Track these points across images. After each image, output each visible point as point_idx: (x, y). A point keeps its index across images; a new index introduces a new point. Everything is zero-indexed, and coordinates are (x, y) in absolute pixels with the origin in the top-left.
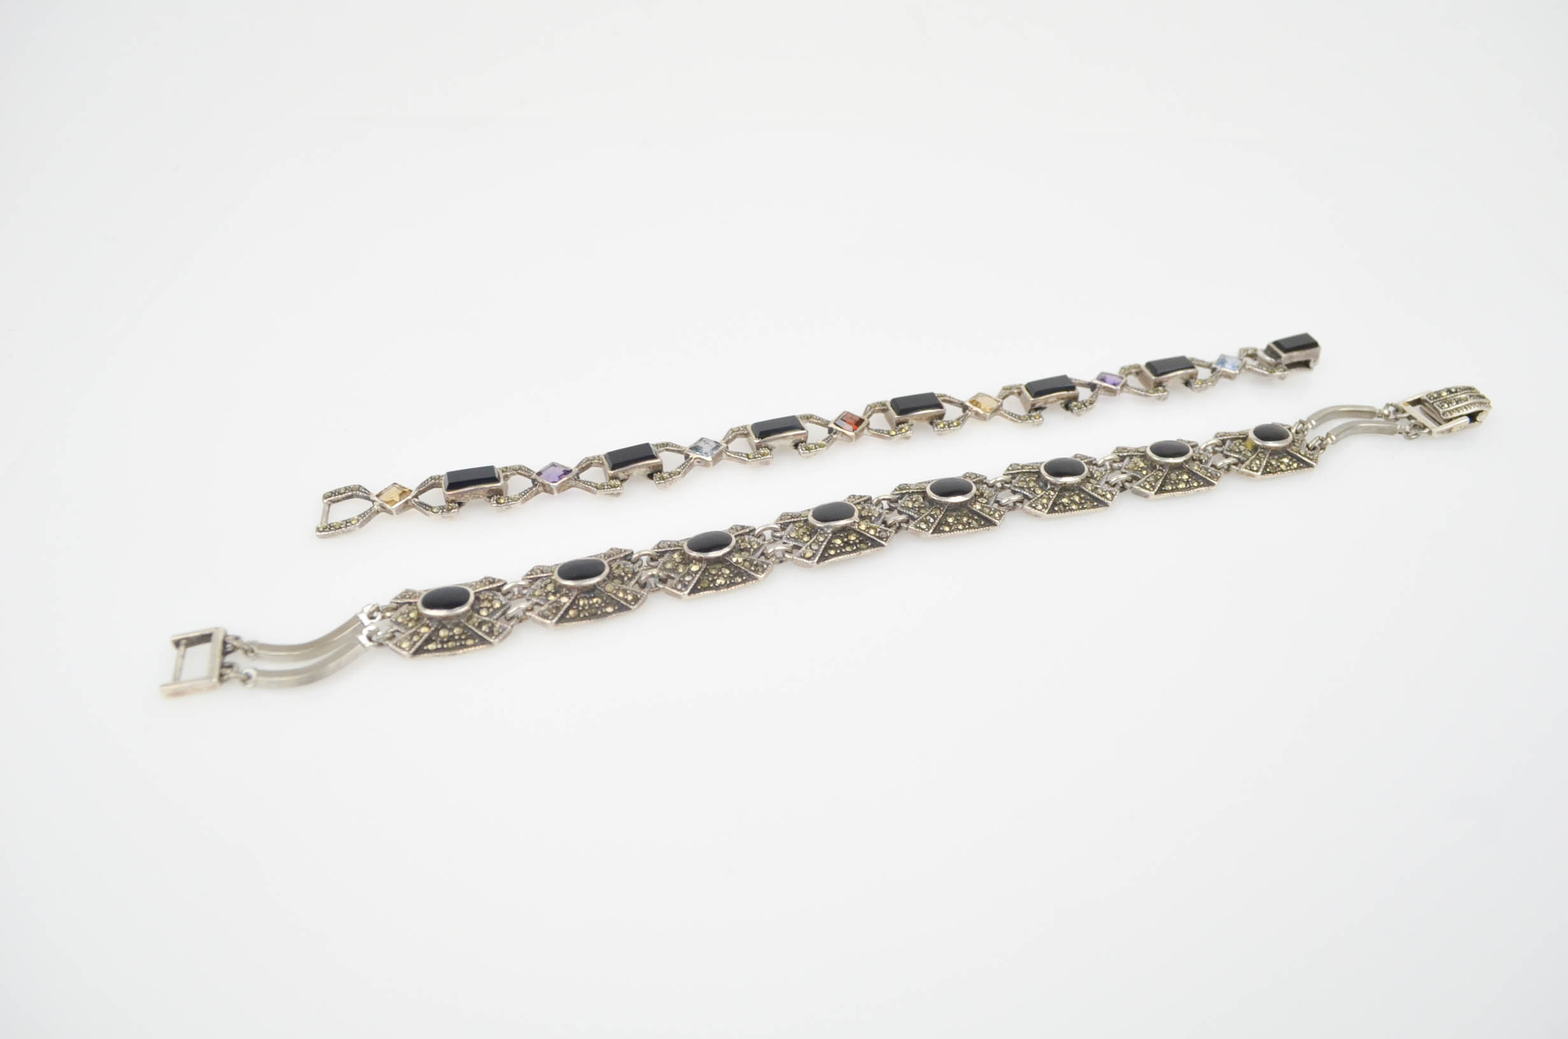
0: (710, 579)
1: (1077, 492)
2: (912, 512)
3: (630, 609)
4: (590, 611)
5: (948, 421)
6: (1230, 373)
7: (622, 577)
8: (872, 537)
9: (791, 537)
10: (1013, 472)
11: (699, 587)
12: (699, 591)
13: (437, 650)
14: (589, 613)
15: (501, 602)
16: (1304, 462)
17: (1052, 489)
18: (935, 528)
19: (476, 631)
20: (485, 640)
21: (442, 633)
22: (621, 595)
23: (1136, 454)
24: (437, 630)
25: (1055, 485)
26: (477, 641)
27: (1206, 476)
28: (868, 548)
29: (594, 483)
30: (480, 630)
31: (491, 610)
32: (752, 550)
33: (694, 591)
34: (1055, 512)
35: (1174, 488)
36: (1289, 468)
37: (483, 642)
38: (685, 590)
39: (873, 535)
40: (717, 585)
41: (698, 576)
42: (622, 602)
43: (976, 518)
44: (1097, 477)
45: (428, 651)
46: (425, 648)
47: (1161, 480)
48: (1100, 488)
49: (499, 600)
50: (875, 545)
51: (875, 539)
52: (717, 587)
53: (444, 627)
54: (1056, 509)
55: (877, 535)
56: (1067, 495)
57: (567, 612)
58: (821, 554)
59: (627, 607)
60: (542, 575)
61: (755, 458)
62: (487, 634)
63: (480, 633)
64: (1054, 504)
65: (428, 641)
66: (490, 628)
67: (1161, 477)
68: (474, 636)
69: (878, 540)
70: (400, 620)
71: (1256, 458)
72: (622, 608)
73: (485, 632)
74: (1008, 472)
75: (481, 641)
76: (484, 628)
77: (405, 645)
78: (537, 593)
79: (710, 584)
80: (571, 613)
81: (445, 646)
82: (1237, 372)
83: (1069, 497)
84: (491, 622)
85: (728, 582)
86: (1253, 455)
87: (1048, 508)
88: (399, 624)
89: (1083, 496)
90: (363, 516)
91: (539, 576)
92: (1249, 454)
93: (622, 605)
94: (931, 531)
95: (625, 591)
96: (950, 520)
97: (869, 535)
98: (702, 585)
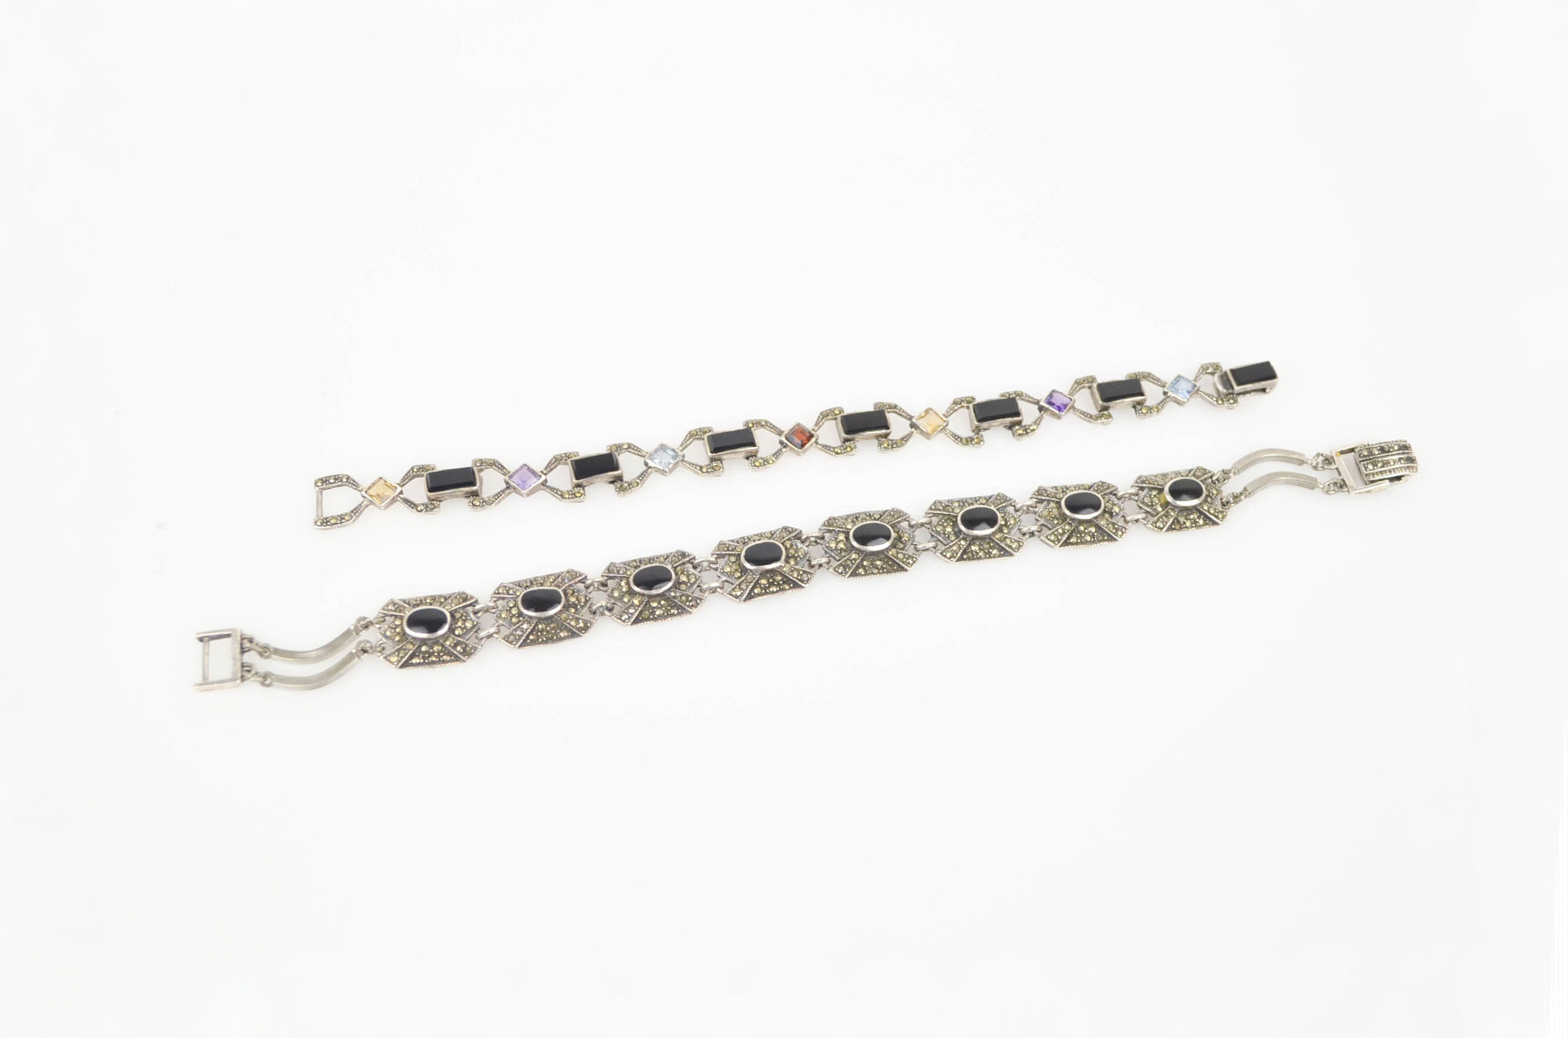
0: (651, 611)
1: (988, 541)
2: (834, 553)
3: (580, 636)
4: (547, 636)
5: (892, 440)
6: (1180, 401)
7: (577, 605)
8: (794, 580)
9: (724, 572)
10: (935, 512)
11: (640, 618)
12: (640, 621)
13: (419, 664)
14: (546, 638)
15: (473, 622)
16: (1210, 519)
17: (964, 539)
18: (852, 573)
19: (453, 650)
20: (459, 658)
21: (424, 649)
22: (573, 623)
23: (1053, 499)
24: (420, 647)
25: (968, 535)
26: (453, 658)
27: (1111, 532)
28: (791, 588)
29: (560, 491)
30: (456, 650)
31: (465, 631)
32: (689, 584)
33: (637, 621)
34: (964, 559)
35: (1079, 541)
36: (1194, 525)
37: (457, 659)
38: (629, 622)
39: (795, 578)
40: (656, 616)
41: (640, 608)
42: (574, 630)
43: (890, 563)
44: (1009, 525)
45: (413, 665)
46: (410, 662)
47: (1068, 534)
48: (1010, 538)
49: (471, 620)
50: (796, 586)
51: (797, 581)
52: (655, 618)
53: (425, 644)
54: (965, 557)
55: (799, 578)
56: (978, 543)
57: (528, 637)
58: (748, 594)
59: (578, 634)
60: (508, 596)
61: (707, 472)
62: (461, 653)
63: (455, 652)
64: (965, 552)
65: (412, 656)
66: (463, 648)
67: (1068, 530)
68: (450, 654)
69: (800, 583)
70: (388, 634)
71: (1164, 515)
72: (573, 635)
73: (459, 652)
74: (930, 511)
75: (455, 658)
76: (459, 648)
77: (394, 659)
78: (503, 615)
79: (650, 615)
80: (531, 637)
81: (426, 661)
82: (1186, 400)
83: (980, 545)
84: (464, 643)
85: (666, 614)
86: (1163, 510)
87: (957, 557)
88: (387, 637)
89: (992, 544)
90: (355, 512)
91: (505, 596)
92: (1160, 509)
93: (574, 632)
94: (848, 575)
95: (577, 619)
96: (865, 563)
97: (791, 578)
98: (643, 616)
